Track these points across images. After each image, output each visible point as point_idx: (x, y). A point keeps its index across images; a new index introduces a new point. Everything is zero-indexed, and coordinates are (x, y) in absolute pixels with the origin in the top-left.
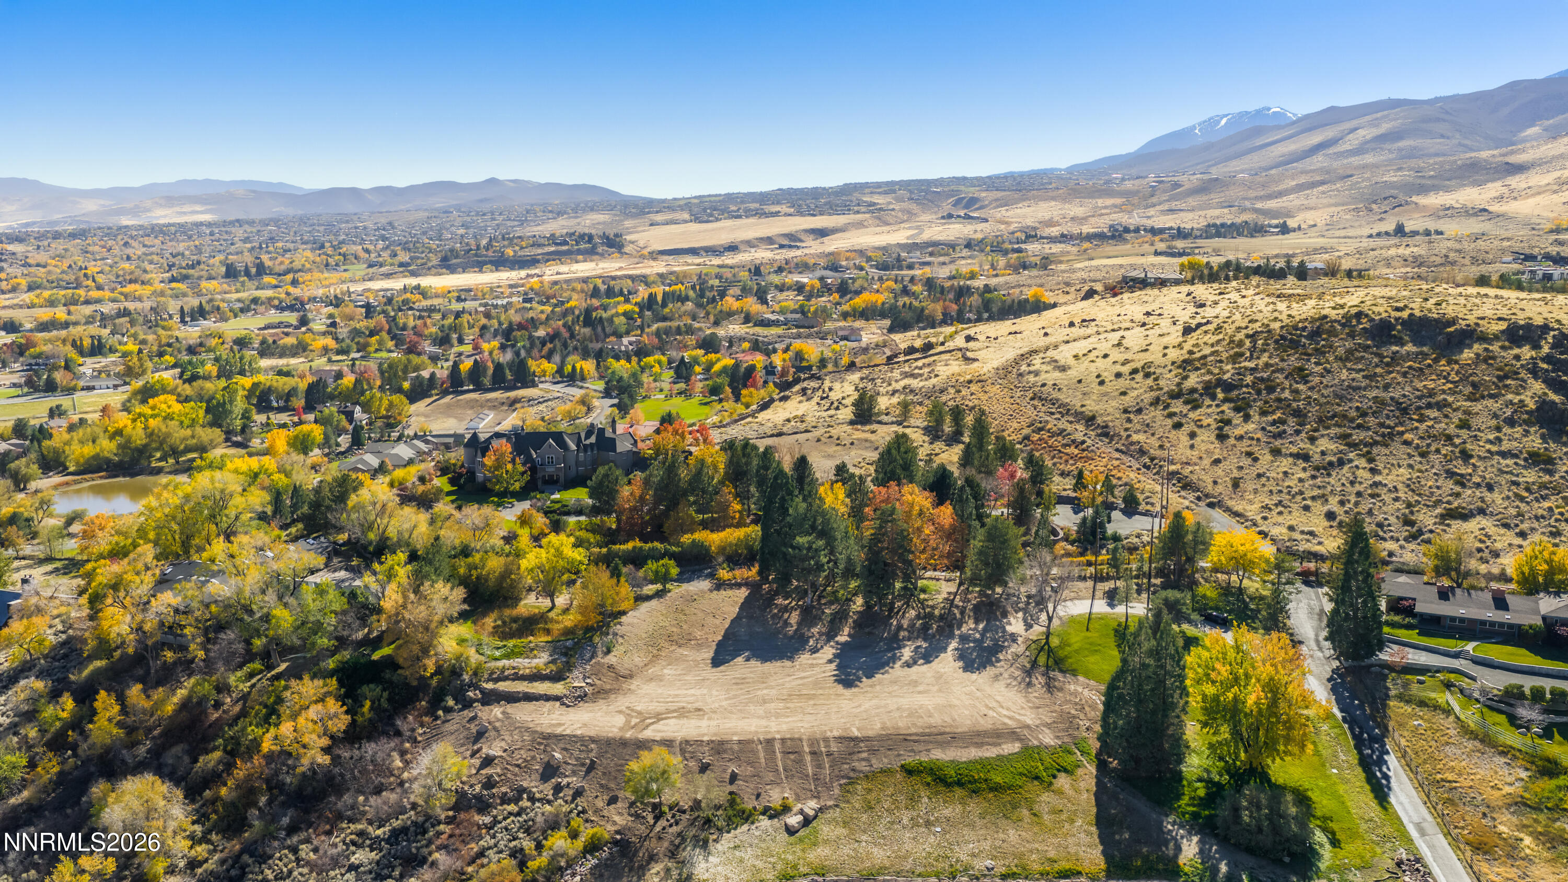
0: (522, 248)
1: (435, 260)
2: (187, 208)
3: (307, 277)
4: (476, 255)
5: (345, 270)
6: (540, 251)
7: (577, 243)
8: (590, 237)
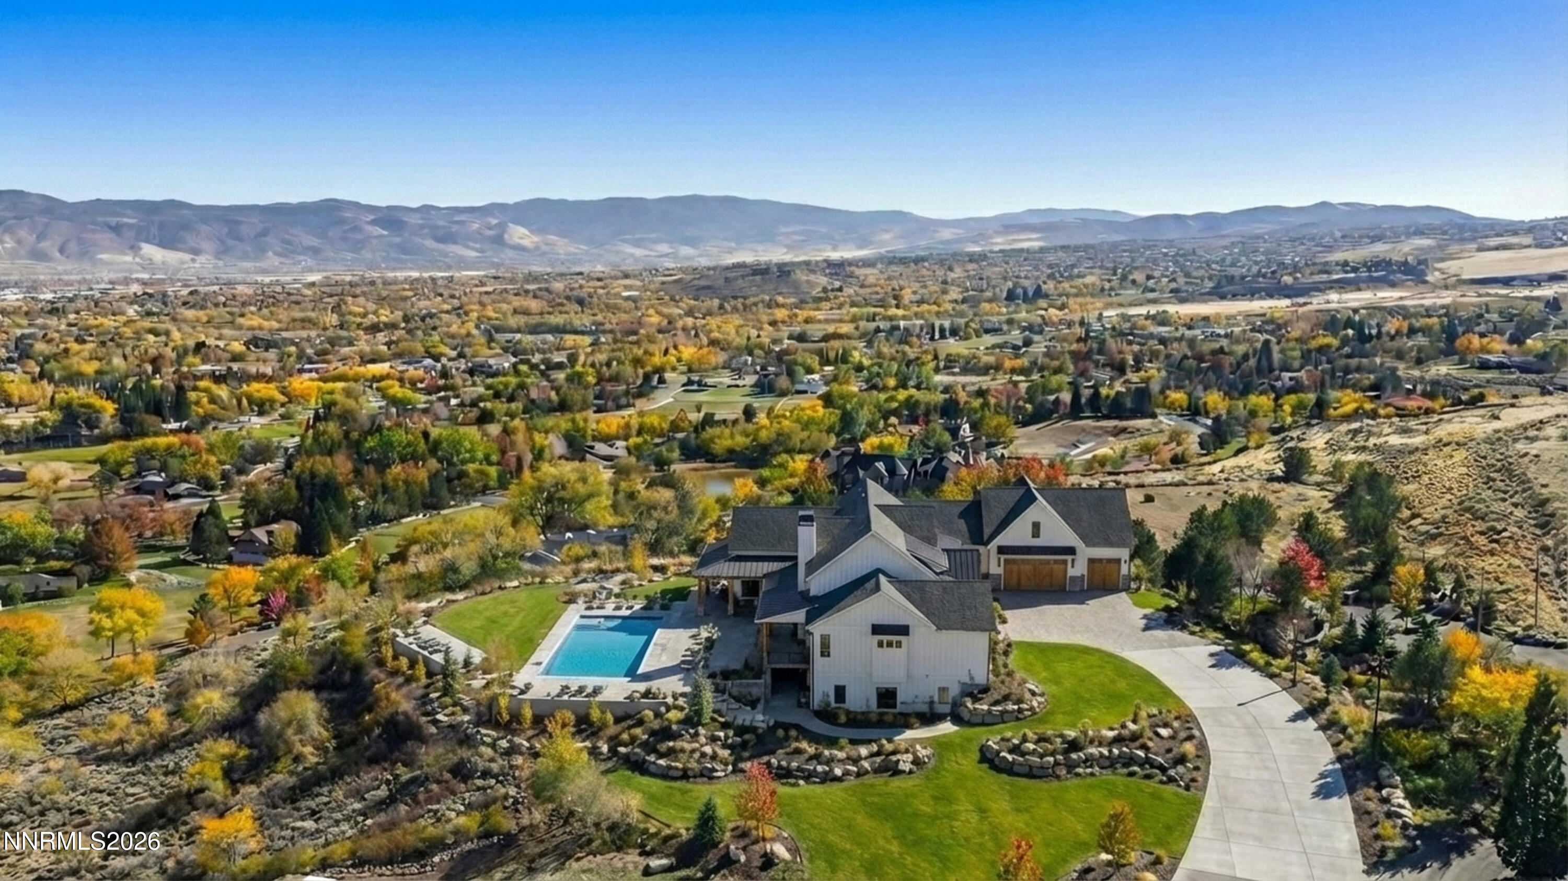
0: (1306, 275)
2: (1023, 236)
4: (1251, 283)
5: (1112, 296)
6: (1326, 278)
7: (1369, 270)
8: (1388, 263)
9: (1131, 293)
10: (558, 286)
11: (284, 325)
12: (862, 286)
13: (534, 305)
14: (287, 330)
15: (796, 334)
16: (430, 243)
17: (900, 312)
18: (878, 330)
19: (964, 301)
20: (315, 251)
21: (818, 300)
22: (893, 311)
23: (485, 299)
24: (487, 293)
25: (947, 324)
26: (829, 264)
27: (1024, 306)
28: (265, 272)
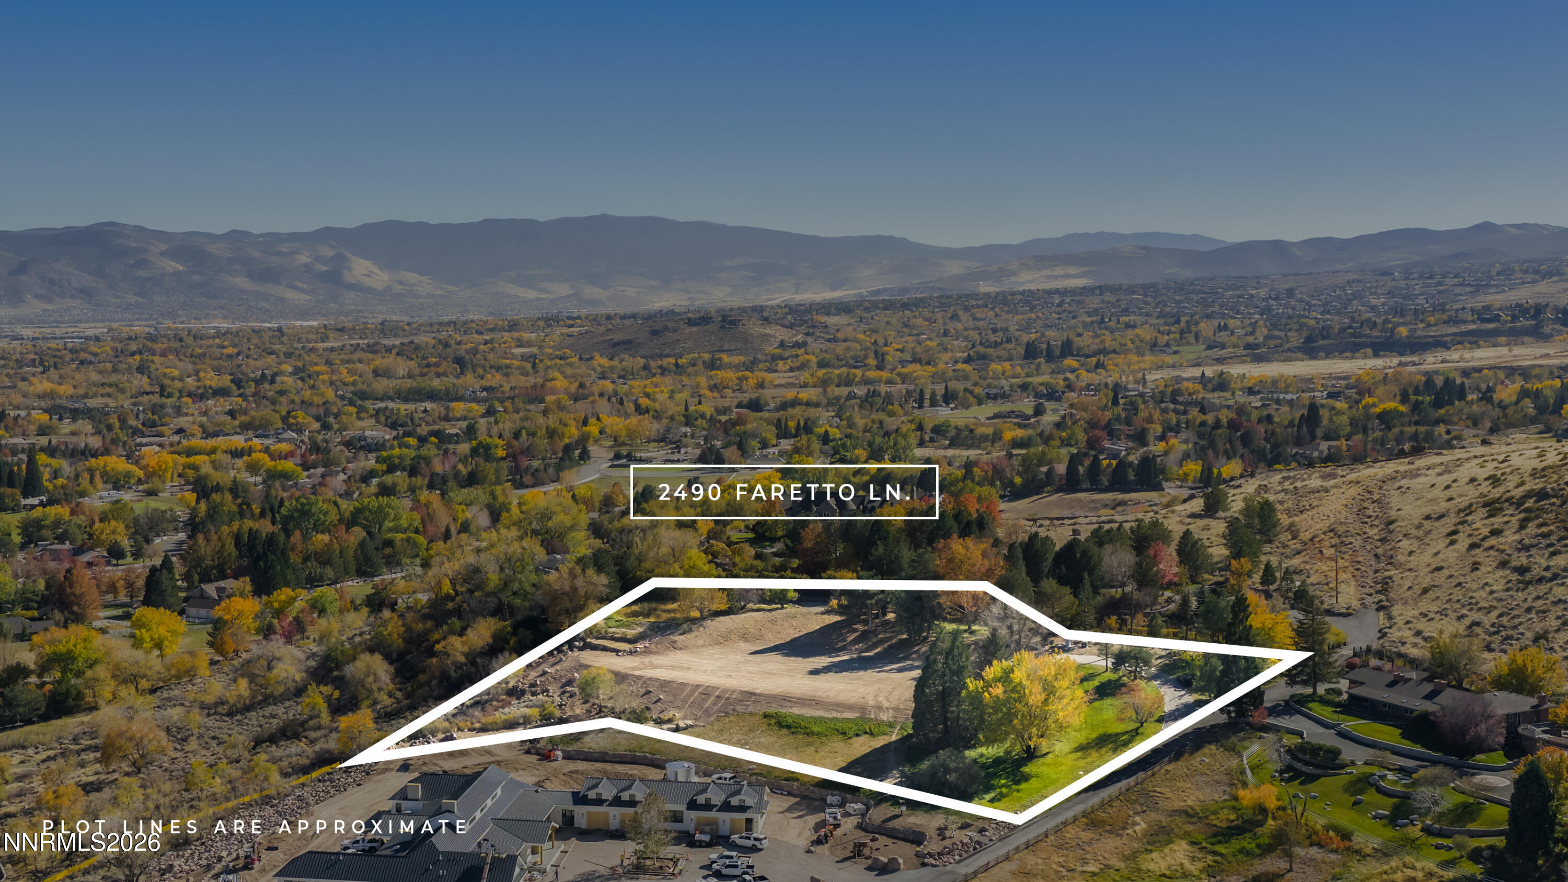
0: (1429, 325)
1: (1295, 339)
2: (1059, 271)
3: (1119, 359)
4: (1354, 335)
5: (1175, 352)
6: (1454, 330)
7: (1514, 318)
8: (1539, 310)
9: (1196, 350)
10: (424, 339)
11: (81, 391)
12: (835, 340)
13: (402, 367)
14: (85, 396)
15: (746, 401)
16: (242, 282)
17: (885, 375)
18: (851, 396)
19: (968, 360)
20: (85, 293)
21: (774, 358)
22: (872, 374)
23: (333, 356)
24: (332, 350)
25: (940, 389)
26: (792, 309)
27: (1045, 367)
28: (28, 322)
